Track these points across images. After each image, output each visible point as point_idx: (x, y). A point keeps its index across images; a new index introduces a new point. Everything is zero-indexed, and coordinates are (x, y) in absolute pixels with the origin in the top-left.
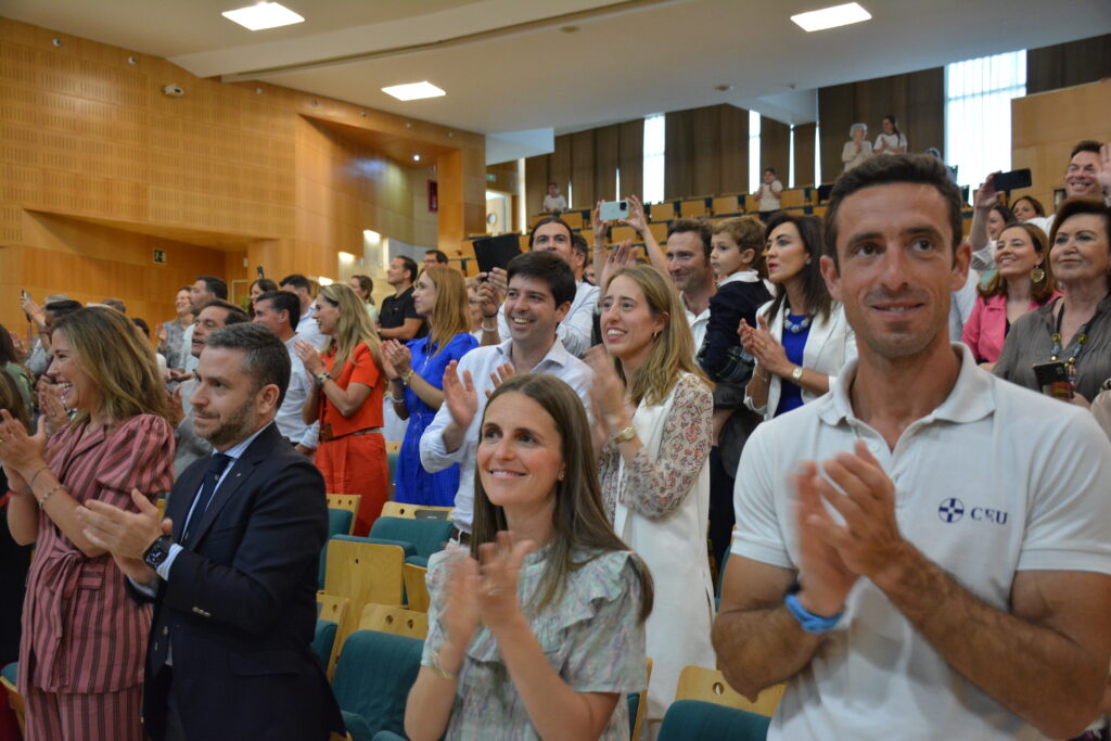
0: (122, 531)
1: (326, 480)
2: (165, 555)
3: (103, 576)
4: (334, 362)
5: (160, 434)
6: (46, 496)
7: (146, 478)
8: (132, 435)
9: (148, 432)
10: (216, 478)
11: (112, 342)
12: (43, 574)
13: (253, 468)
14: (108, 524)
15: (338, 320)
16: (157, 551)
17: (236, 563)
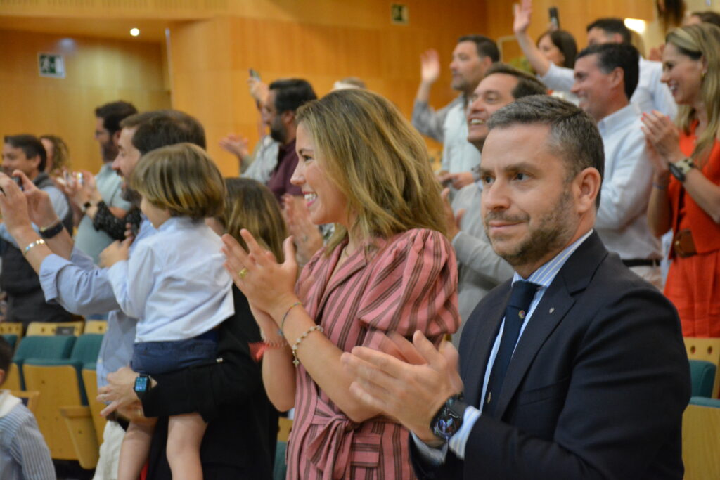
0: (399, 387)
1: (680, 314)
2: (458, 423)
3: (379, 449)
4: (695, 142)
5: (437, 255)
6: (298, 340)
7: (423, 315)
8: (400, 258)
9: (421, 253)
10: (521, 315)
11: (363, 136)
12: (306, 446)
13: (573, 300)
14: (382, 378)
15: (703, 79)
16: (447, 417)
17: (559, 434)
